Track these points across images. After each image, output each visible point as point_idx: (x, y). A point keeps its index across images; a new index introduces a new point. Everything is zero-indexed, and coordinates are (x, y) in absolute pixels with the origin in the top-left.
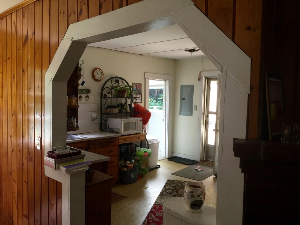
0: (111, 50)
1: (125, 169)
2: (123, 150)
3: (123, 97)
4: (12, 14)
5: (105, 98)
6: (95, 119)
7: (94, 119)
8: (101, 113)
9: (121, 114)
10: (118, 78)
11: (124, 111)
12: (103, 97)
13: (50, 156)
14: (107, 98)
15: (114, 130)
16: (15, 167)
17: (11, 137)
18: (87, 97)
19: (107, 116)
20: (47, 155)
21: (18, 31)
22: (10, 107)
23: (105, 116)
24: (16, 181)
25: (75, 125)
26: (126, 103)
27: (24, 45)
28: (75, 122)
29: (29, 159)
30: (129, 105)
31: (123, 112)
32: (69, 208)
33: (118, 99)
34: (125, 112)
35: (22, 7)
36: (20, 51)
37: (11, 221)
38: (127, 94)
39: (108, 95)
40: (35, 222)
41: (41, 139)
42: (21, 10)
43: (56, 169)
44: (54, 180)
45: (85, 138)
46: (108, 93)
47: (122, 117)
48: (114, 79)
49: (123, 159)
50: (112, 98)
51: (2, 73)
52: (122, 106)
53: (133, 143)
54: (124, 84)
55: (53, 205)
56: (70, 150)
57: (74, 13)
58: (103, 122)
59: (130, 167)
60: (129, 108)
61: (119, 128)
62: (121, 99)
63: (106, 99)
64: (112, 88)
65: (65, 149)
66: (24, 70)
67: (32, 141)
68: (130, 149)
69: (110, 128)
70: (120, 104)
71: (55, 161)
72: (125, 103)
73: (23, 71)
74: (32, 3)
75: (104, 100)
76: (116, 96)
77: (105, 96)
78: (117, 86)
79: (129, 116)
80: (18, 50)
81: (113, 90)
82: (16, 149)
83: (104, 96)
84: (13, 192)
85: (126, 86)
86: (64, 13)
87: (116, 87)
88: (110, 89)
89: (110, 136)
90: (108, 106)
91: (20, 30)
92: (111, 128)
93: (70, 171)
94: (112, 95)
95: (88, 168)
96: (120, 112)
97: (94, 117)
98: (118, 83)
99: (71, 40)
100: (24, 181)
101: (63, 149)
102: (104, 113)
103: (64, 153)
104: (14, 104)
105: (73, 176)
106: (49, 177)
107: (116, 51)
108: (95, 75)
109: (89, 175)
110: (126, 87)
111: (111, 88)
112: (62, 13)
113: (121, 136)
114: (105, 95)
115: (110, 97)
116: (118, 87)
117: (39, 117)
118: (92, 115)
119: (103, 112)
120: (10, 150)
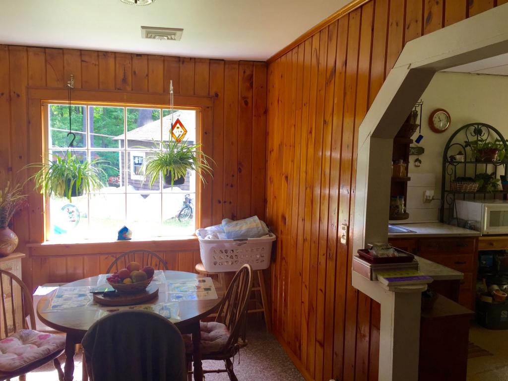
0: (469, 73)
1: (489, 300)
2: (484, 262)
3: (489, 161)
4: (313, 37)
5: (451, 163)
6: (431, 200)
7: (429, 200)
8: (443, 190)
9: (483, 195)
10: (480, 126)
11: (490, 188)
12: (448, 162)
13: (361, 257)
14: (456, 162)
15: (468, 223)
16: (307, 265)
17: (304, 220)
18: (417, 160)
19: (454, 195)
20: (358, 255)
21: (320, 62)
22: (303, 175)
23: (451, 196)
24: (308, 287)
25: (401, 211)
26: (495, 173)
27: (328, 83)
28: (401, 205)
29: (328, 257)
30: (501, 176)
31: (488, 190)
32: (392, 348)
33: (478, 165)
34: (493, 191)
35: (329, 24)
36: (323, 92)
37: (298, 345)
38: (499, 156)
39: (458, 157)
40: (335, 356)
41: (348, 228)
42: (327, 29)
43: (371, 279)
44: (367, 297)
45: (411, 232)
46: (458, 154)
47: (484, 199)
48: (472, 128)
49: (484, 280)
50: (465, 162)
51: (295, 126)
52: (487, 179)
53: (506, 251)
54: (492, 138)
55: (364, 336)
56: (394, 252)
57: (417, 21)
58: (446, 206)
59: (501, 298)
60: (502, 183)
61: (478, 219)
62: (485, 165)
63: (454, 165)
64: (468, 144)
65: (386, 249)
66: (327, 121)
67: (334, 229)
68: (500, 262)
69: (460, 219)
70: (480, 174)
71: (371, 266)
72: (493, 174)
73: (325, 122)
74: (345, 16)
75: (450, 167)
76: (473, 160)
77: (452, 160)
78: (478, 140)
79: (500, 199)
80: (319, 91)
81: (468, 149)
82: (309, 238)
83: (449, 159)
84: (302, 302)
85: (497, 140)
86: (397, 24)
87: (476, 142)
88: (462, 146)
89: (460, 234)
90: (457, 177)
91: (324, 60)
92: (462, 220)
93: (396, 287)
94: (465, 158)
95: (425, 288)
96: (482, 190)
97: (430, 197)
98: (480, 135)
99: (408, 68)
100: (319, 288)
101: (383, 249)
102: (449, 190)
103: (386, 256)
104: (310, 171)
105: (400, 297)
106: (358, 290)
107: (478, 74)
108: (434, 122)
109: (427, 299)
110: (498, 143)
111: (464, 144)
112: (394, 24)
113: (484, 236)
114: (453, 158)
115: (463, 160)
116: (480, 143)
117: (347, 192)
118: (424, 193)
119: (447, 188)
120: (300, 238)
